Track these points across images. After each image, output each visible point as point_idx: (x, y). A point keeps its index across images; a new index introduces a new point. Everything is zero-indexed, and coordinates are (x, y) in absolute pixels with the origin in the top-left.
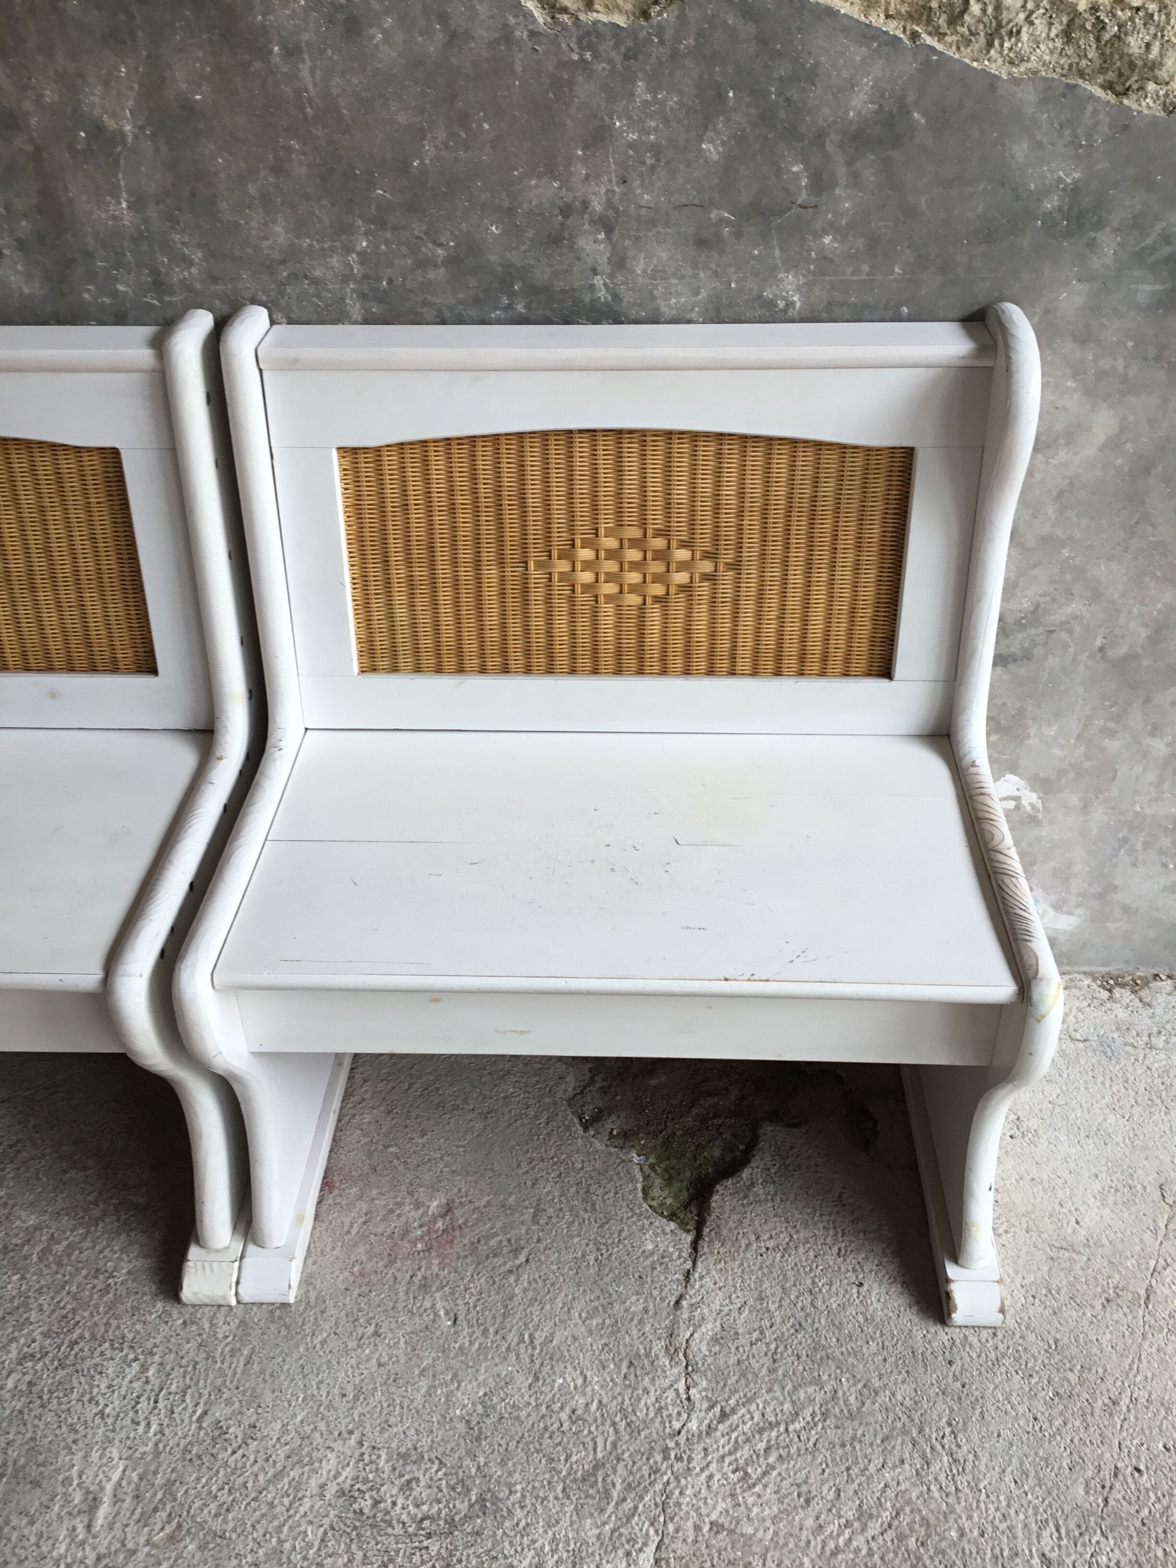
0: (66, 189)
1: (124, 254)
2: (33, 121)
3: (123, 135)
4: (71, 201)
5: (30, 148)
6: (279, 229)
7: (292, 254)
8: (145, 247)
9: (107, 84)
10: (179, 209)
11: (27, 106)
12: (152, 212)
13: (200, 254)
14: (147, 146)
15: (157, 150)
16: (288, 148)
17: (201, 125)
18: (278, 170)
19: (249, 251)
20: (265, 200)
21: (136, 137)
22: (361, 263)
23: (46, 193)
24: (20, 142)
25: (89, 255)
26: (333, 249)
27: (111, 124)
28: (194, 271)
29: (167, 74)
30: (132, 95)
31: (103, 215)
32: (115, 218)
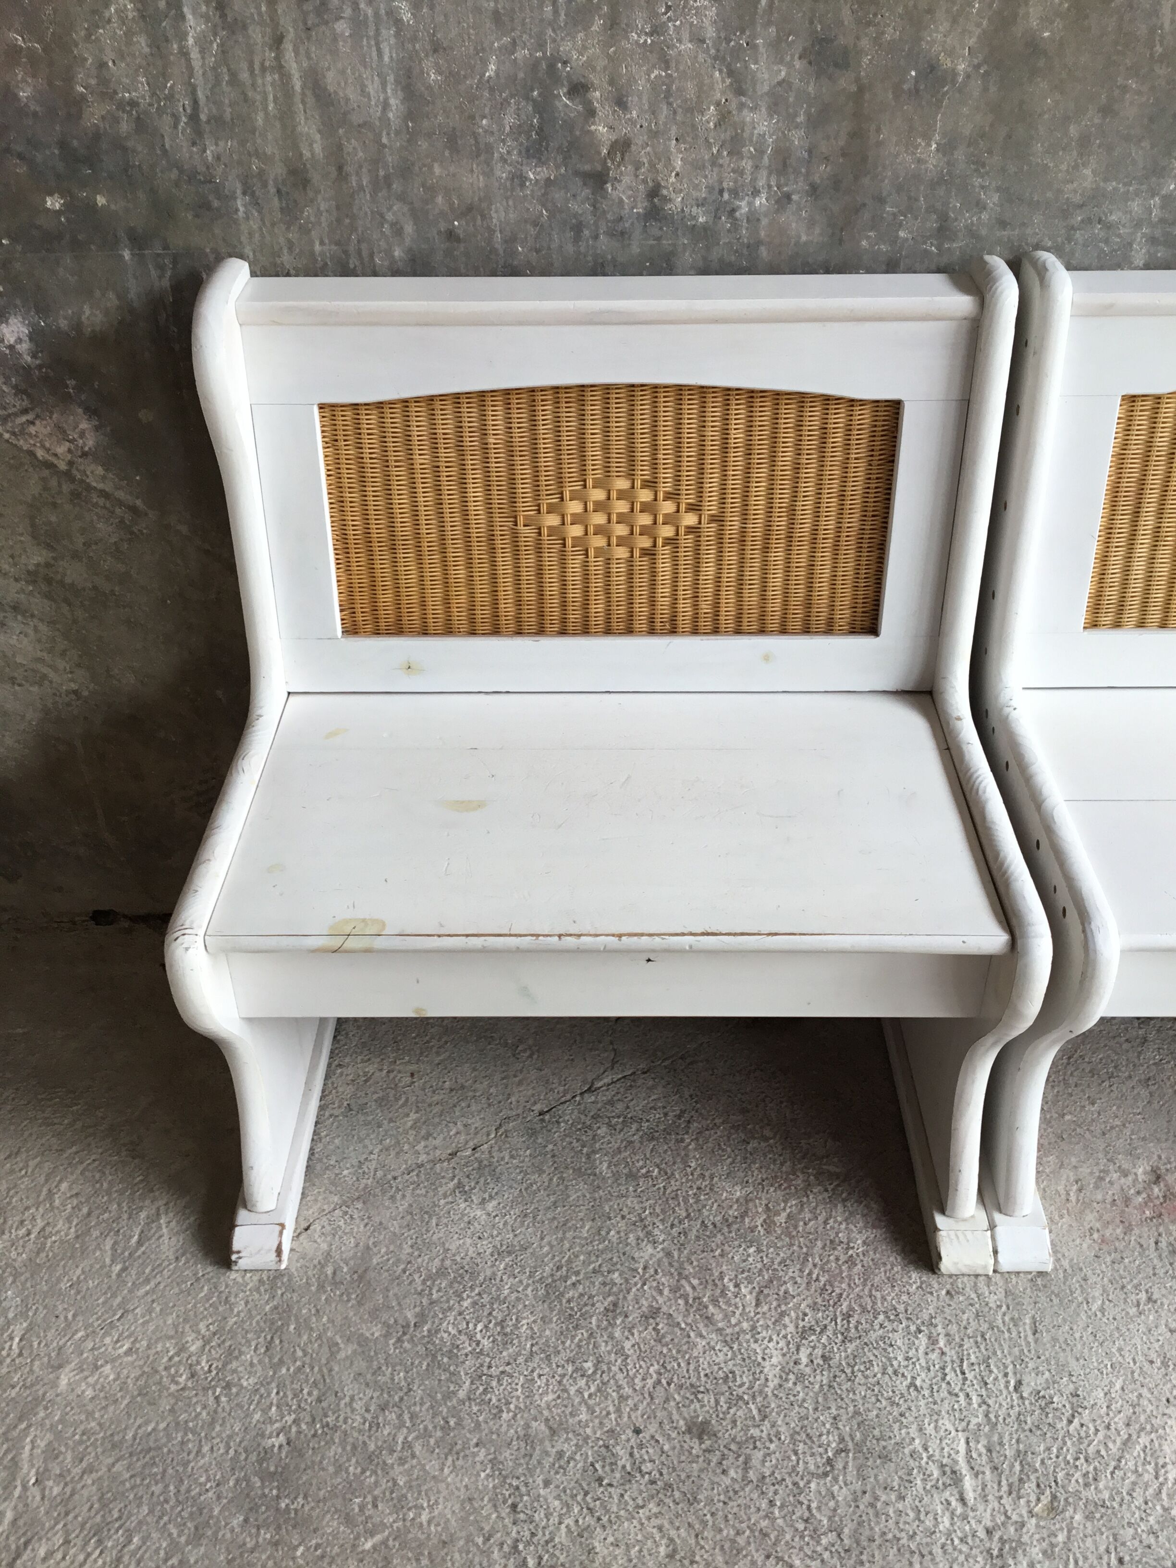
0: (878, 130)
1: (917, 200)
2: (866, 60)
3: (954, 73)
4: (879, 144)
5: (854, 88)
6: (1087, 172)
7: (1096, 197)
8: (941, 191)
9: (955, 21)
10: (990, 152)
11: (865, 43)
12: (960, 155)
13: (996, 197)
14: (976, 85)
15: (985, 89)
16: (1125, 89)
17: (1041, 63)
18: (1107, 111)
19: (1049, 194)
20: (1084, 142)
21: (968, 76)
22: (1162, 207)
23: (857, 135)
24: (845, 82)
25: (881, 200)
26: (1137, 193)
27: (946, 63)
28: (984, 216)
29: (1021, 12)
30: (978, 31)
31: (909, 158)
32: (919, 161)
